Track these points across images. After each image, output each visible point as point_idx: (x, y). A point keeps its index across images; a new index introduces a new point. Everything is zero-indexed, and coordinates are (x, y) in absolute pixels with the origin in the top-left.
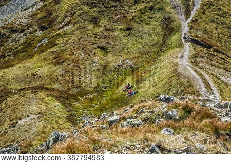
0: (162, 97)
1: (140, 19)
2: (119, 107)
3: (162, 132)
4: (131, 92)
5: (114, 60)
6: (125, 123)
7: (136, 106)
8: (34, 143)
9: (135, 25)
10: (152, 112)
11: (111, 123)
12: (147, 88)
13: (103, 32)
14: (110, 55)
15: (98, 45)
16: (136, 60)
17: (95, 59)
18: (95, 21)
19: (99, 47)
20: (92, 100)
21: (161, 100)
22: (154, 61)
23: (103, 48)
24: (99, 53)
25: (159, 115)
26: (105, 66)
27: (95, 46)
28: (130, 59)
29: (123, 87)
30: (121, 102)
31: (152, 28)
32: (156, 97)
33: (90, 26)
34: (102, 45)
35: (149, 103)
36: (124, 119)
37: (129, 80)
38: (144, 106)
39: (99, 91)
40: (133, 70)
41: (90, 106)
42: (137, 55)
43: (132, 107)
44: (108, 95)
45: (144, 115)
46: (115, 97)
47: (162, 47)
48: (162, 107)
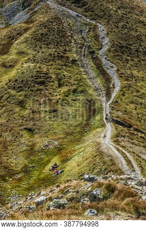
0: (86, 176)
1: (64, 101)
2: (46, 186)
3: (86, 213)
4: (57, 171)
5: (40, 142)
6: (51, 203)
7: (62, 186)
9: (59, 107)
10: (77, 192)
11: (38, 204)
12: (73, 166)
13: (29, 114)
14: (36, 136)
15: (25, 127)
16: (61, 140)
17: (23, 140)
18: (21, 104)
19: (25, 129)
20: (20, 180)
21: (86, 180)
22: (78, 141)
23: (30, 130)
24: (26, 134)
25: (84, 195)
26: (32, 147)
27: (22, 127)
28: (56, 140)
29: (50, 166)
30: (47, 182)
31: (75, 110)
32: (81, 176)
33: (17, 109)
34: (29, 126)
35: (74, 182)
36: (51, 199)
37: (56, 160)
38: (69, 186)
39: (26, 171)
40: (59, 150)
41: (19, 187)
42: (62, 136)
43: (58, 186)
44: (35, 175)
45: (69, 195)
46: (42, 176)
47: (85, 128)
48: (87, 187)
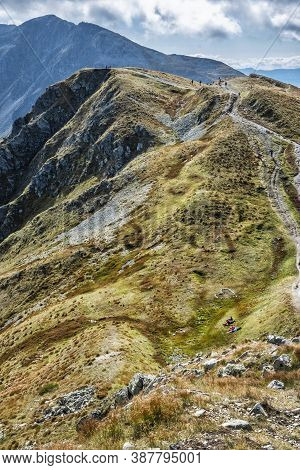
0: (271, 337)
1: (246, 239)
2: (218, 346)
3: (270, 385)
4: (233, 328)
5: (213, 289)
6: (224, 368)
7: (239, 348)
8: (113, 386)
9: (238, 246)
10: (259, 356)
11: (207, 368)
12: (253, 322)
13: (201, 254)
14: (208, 281)
15: (194, 269)
16: (240, 289)
17: (191, 285)
18: (192, 240)
19: (195, 272)
20: (185, 335)
21: (270, 342)
22: (262, 290)
23: (200, 274)
24: (195, 278)
25: (267, 360)
26: (202, 295)
27: (191, 270)
28: (232, 288)
29: (224, 320)
30: (219, 340)
31: (260, 250)
32: (263, 337)
33: (186, 246)
34: (200, 269)
35: (254, 344)
36: (223, 363)
37: (231, 313)
38: (248, 348)
39: (193, 324)
40: (236, 301)
41: (182, 344)
42: (240, 283)
43: (234, 347)
44: (205, 330)
45: (248, 360)
46: (213, 333)
47: (272, 274)
48: (271, 351)
